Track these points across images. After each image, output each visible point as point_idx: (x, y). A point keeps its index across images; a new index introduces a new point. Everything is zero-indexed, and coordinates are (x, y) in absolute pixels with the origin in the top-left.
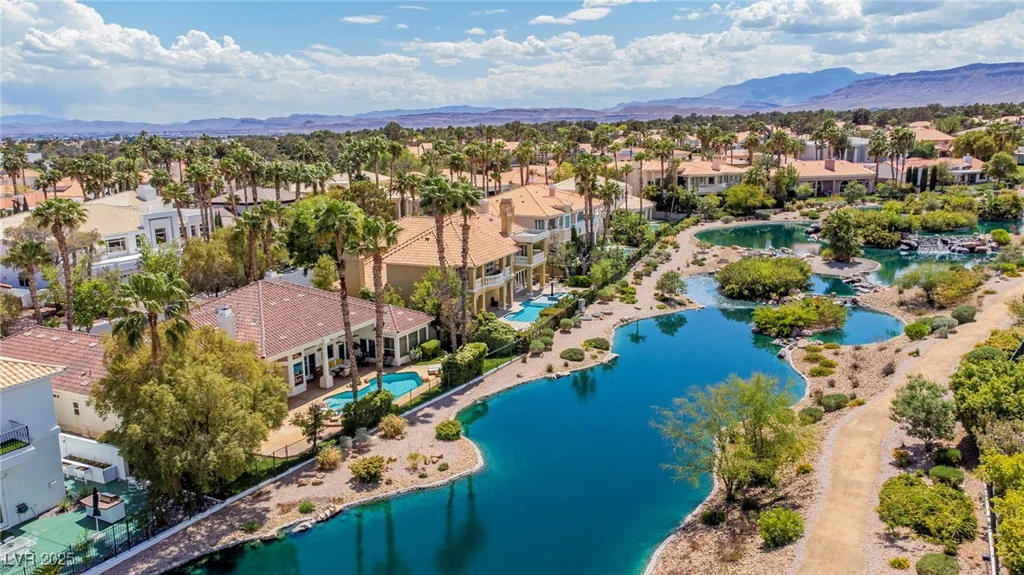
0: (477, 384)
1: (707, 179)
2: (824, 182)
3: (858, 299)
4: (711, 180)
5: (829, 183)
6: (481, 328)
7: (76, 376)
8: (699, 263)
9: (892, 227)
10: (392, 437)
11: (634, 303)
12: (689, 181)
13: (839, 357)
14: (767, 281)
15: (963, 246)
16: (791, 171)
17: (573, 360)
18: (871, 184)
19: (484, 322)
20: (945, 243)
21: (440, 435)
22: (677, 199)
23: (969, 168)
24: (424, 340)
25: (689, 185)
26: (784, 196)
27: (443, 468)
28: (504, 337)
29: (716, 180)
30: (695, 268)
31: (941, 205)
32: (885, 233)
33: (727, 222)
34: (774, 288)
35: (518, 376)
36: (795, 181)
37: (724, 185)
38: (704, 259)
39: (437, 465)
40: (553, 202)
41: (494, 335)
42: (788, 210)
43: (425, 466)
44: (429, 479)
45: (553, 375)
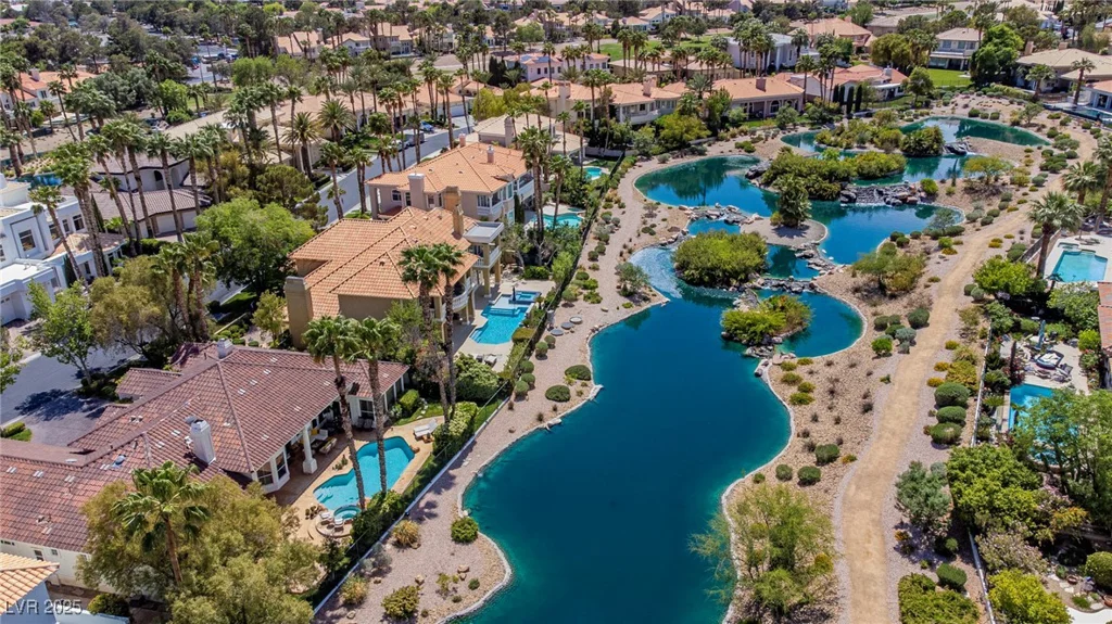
0: (470, 449)
1: (639, 107)
2: (756, 103)
3: (815, 283)
4: (643, 107)
5: (760, 104)
6: (463, 375)
7: (31, 521)
8: (649, 231)
9: (831, 176)
10: (409, 546)
11: (599, 302)
12: (621, 110)
13: (815, 376)
14: (727, 267)
15: (896, 198)
16: (724, 93)
17: (560, 401)
18: (800, 103)
19: (464, 368)
20: (880, 193)
21: (458, 537)
22: (612, 135)
23: (889, 81)
24: (401, 394)
25: (622, 116)
26: (718, 124)
27: (474, 585)
28: (487, 383)
29: (648, 107)
30: (646, 237)
31: (870, 138)
32: (826, 184)
33: (664, 161)
34: (735, 274)
35: (511, 431)
36: (728, 105)
37: (656, 112)
38: (654, 226)
39: (467, 582)
40: (493, 170)
41: (477, 381)
42: (722, 139)
43: (455, 585)
44: (465, 601)
45: (545, 425)
